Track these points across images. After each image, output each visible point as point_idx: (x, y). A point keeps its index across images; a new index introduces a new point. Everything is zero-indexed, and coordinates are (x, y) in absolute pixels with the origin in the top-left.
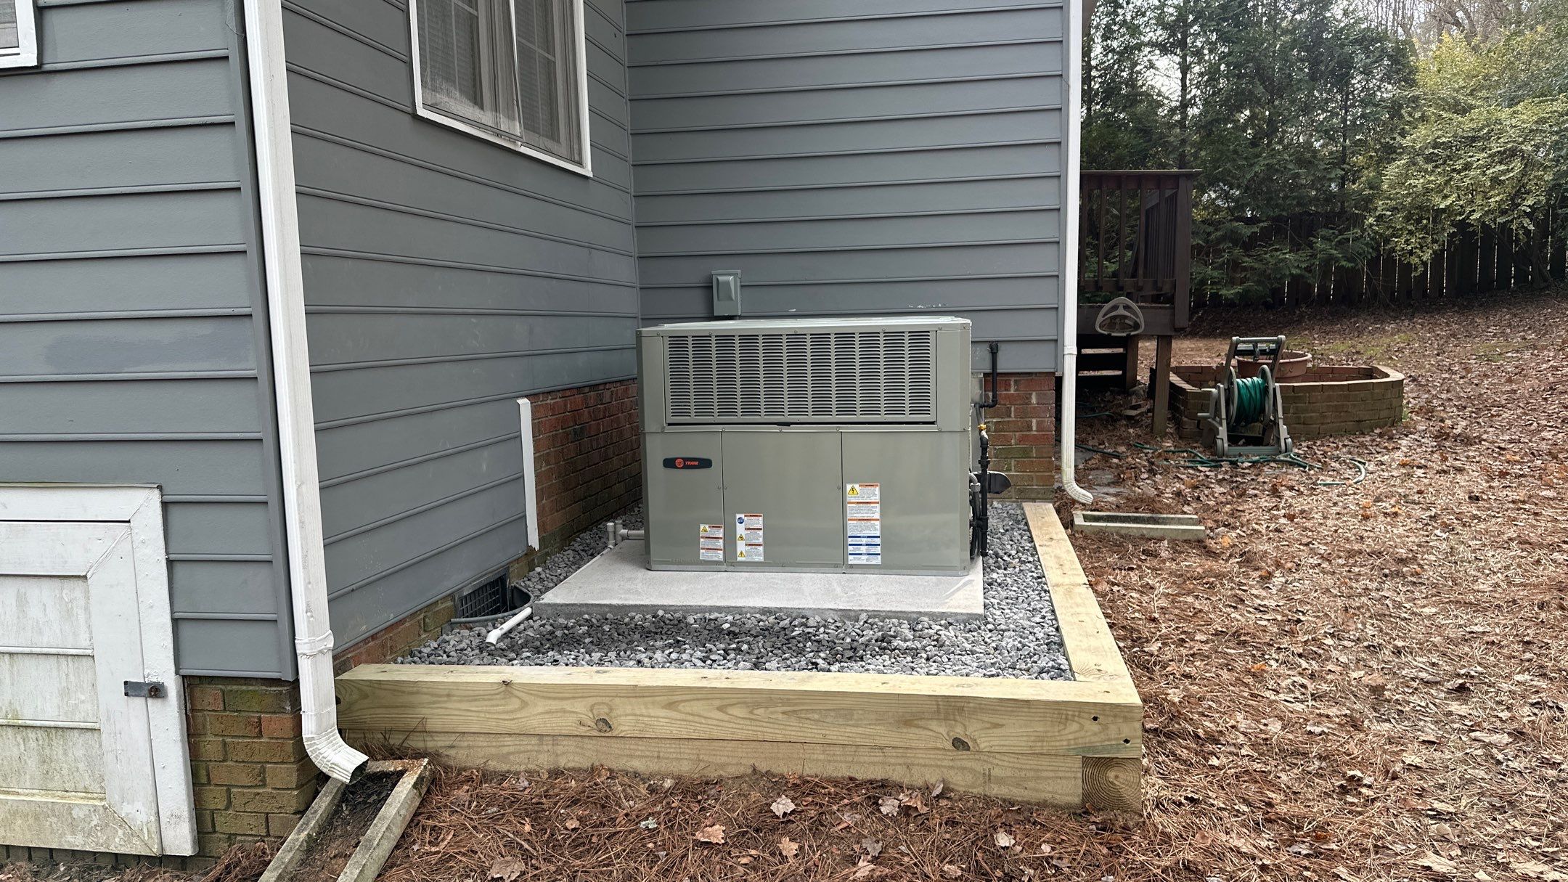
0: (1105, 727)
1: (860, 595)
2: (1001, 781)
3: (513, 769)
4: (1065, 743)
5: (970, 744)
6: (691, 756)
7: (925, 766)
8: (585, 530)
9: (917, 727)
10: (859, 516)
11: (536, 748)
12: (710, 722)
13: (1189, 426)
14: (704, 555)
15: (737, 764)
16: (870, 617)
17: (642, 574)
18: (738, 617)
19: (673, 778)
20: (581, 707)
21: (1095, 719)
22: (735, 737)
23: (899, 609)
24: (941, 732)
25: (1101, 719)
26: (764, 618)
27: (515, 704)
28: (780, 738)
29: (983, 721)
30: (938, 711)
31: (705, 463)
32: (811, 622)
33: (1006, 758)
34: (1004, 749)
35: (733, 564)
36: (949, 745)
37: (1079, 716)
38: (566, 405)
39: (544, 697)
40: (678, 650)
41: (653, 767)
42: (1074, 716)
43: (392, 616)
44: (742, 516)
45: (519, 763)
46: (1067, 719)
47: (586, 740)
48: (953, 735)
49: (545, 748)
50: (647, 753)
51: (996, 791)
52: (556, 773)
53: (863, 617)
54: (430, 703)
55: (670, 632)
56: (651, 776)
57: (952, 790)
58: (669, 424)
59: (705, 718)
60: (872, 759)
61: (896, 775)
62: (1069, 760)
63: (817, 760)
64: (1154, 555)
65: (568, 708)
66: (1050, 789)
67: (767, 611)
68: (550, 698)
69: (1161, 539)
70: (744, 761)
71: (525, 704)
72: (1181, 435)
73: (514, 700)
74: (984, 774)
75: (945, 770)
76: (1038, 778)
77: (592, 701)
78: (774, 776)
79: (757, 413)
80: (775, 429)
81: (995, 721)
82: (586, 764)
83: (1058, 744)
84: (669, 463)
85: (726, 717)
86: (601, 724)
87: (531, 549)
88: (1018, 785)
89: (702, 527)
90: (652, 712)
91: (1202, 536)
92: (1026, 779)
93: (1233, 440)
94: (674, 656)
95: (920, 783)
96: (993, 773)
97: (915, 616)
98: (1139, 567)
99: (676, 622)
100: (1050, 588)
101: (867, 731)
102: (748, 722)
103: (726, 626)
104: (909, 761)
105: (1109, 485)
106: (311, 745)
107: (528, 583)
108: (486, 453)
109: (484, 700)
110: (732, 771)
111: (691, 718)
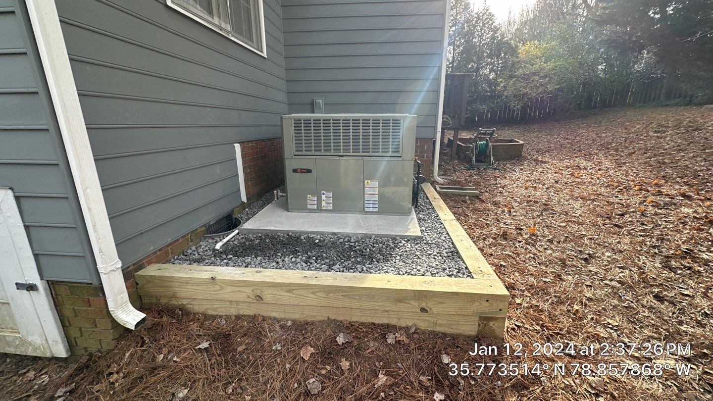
0: (492, 305)
1: (371, 226)
2: (441, 325)
3: (220, 314)
4: (472, 310)
5: (428, 310)
6: (300, 312)
7: (407, 318)
8: (267, 193)
9: (405, 303)
10: (370, 193)
11: (229, 306)
12: (308, 298)
13: (462, 156)
14: (309, 207)
15: (321, 316)
16: (376, 237)
17: (285, 213)
18: (322, 236)
19: (292, 321)
20: (248, 290)
21: (487, 301)
22: (320, 305)
23: (388, 234)
24: (416, 305)
25: (490, 301)
26: (333, 237)
27: (218, 288)
28: (341, 306)
29: (435, 301)
30: (415, 297)
31: (309, 171)
32: (352, 240)
33: (445, 316)
34: (443, 313)
35: (320, 210)
36: (419, 311)
37: (480, 300)
38: (257, 147)
39: (231, 285)
40: (295, 255)
41: (282, 316)
42: (478, 299)
43: (170, 240)
44: (324, 192)
45: (222, 312)
46: (474, 301)
47: (251, 304)
48: (421, 306)
49: (233, 306)
50: (279, 310)
51: (438, 329)
52: (238, 317)
53: (373, 237)
54: (179, 286)
55: (293, 244)
56: (282, 320)
57: (419, 329)
58: (295, 155)
59: (306, 297)
60: (383, 315)
61: (393, 322)
62: (473, 318)
63: (358, 315)
64: (465, 202)
65: (242, 290)
66: (463, 329)
67: (334, 234)
68: (233, 286)
69: (466, 196)
70: (324, 315)
71: (222, 288)
72: (459, 159)
73: (217, 286)
74: (434, 323)
75: (416, 321)
76: (458, 324)
77: (252, 288)
78: (338, 321)
79: (330, 151)
80: (338, 158)
81: (441, 301)
82: (252, 314)
83: (469, 311)
84: (295, 171)
85: (316, 297)
86: (258, 298)
87: (243, 203)
88: (449, 327)
89: (308, 196)
90: (281, 294)
91: (479, 195)
92: (452, 325)
93: (477, 161)
94: (293, 260)
95: (404, 325)
96: (438, 322)
97: (394, 236)
98: (461, 207)
99: (296, 239)
100: (443, 222)
101: (381, 304)
102: (325, 299)
103: (317, 241)
104: (400, 317)
105: (442, 175)
106: (114, 313)
107: (242, 215)
108: (218, 166)
109: (204, 286)
110: (319, 318)
111: (299, 296)
